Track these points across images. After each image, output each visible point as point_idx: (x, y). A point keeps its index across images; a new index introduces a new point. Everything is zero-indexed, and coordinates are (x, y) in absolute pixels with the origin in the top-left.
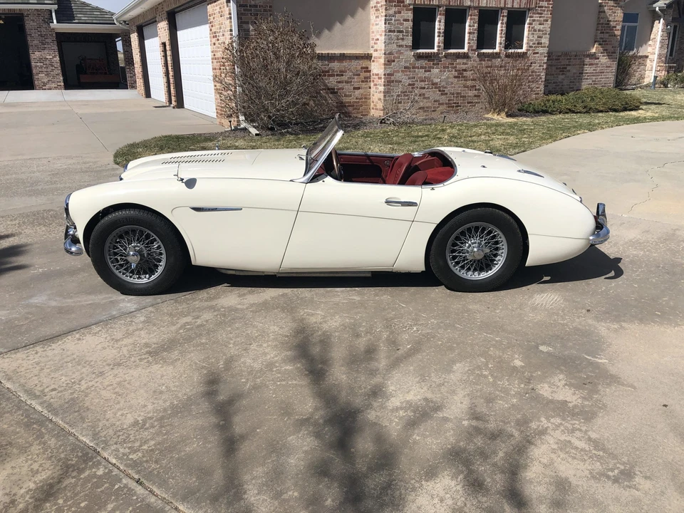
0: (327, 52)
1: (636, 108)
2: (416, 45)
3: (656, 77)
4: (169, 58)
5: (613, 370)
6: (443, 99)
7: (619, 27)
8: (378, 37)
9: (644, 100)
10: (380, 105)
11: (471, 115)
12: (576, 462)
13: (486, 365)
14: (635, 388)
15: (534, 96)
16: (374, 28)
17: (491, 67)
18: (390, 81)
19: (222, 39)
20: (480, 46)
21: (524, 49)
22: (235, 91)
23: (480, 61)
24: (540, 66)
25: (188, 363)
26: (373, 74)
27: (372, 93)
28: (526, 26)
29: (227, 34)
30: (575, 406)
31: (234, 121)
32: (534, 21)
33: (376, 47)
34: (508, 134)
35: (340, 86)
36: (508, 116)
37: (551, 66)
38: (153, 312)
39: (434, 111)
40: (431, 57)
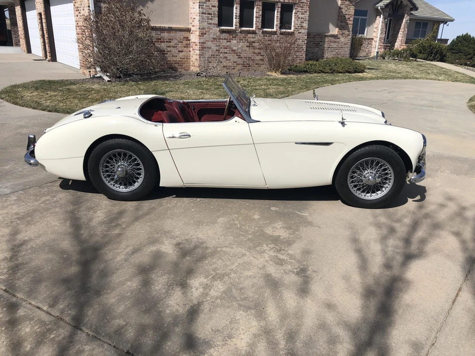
0: (159, 25)
1: (363, 71)
2: (220, 24)
3: (378, 52)
4: (44, 25)
5: (310, 219)
6: (240, 61)
7: (352, 19)
8: (195, 17)
9: (368, 67)
10: (197, 64)
11: (258, 72)
12: (278, 266)
13: (238, 218)
14: (320, 228)
15: (298, 61)
16: (192, 11)
17: (271, 40)
18: (203, 47)
19: (82, 12)
20: (263, 26)
21: (292, 30)
22: (93, 51)
23: (264, 36)
24: (302, 41)
25: (46, 223)
26: (192, 42)
27: (191, 55)
28: (293, 15)
29: (86, 9)
30: (284, 238)
31: (93, 71)
32: (298, 11)
33: (193, 24)
34: (280, 85)
35: (169, 49)
36: (282, 73)
37: (310, 42)
38: (23, 194)
39: (233, 69)
40: (231, 32)
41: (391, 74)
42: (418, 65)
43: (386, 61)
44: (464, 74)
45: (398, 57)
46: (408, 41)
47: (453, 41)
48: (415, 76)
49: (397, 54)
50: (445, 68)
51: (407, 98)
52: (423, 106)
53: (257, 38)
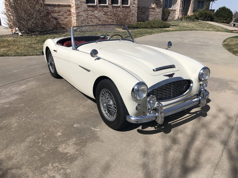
1: (169, 27)
2: (87, 2)
3: (178, 17)
6: (100, 23)
9: (172, 25)
10: (75, 25)
13: (44, 136)
14: (103, 142)
15: (133, 22)
17: (117, 11)
18: (78, 15)
20: (112, 3)
21: (129, 5)
23: (113, 9)
24: (135, 11)
26: (72, 13)
27: (72, 20)
30: (70, 155)
31: (14, 30)
33: (72, 2)
35: (59, 17)
36: (123, 29)
37: (139, 11)
39: (96, 27)
40: (94, 6)
41: (184, 28)
42: (199, 23)
43: (183, 22)
44: (222, 27)
45: (189, 19)
46: (194, 11)
47: (217, 10)
48: (197, 29)
49: (189, 18)
50: (212, 25)
51: (190, 41)
52: (198, 45)
53: (109, 9)
